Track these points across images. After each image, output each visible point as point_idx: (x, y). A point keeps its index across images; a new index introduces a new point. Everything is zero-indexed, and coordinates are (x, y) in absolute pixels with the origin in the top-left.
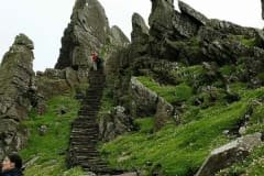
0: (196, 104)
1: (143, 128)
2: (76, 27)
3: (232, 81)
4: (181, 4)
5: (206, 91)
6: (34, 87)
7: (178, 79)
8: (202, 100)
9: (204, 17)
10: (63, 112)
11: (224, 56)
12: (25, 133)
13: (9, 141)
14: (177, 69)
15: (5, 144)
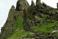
0: (47, 22)
1: (38, 25)
2: (20, 2)
3: (52, 19)
4: (43, 3)
5: (48, 20)
6: (16, 16)
7: (43, 17)
8: (48, 22)
9: (47, 5)
10: (21, 20)
11: (51, 14)
12: (15, 24)
13: (13, 25)
14: (43, 15)
15: (13, 26)
